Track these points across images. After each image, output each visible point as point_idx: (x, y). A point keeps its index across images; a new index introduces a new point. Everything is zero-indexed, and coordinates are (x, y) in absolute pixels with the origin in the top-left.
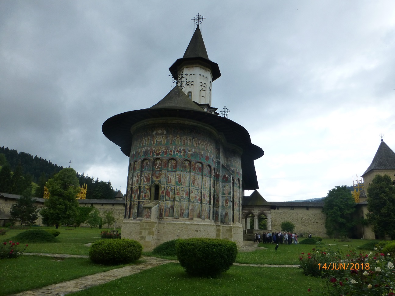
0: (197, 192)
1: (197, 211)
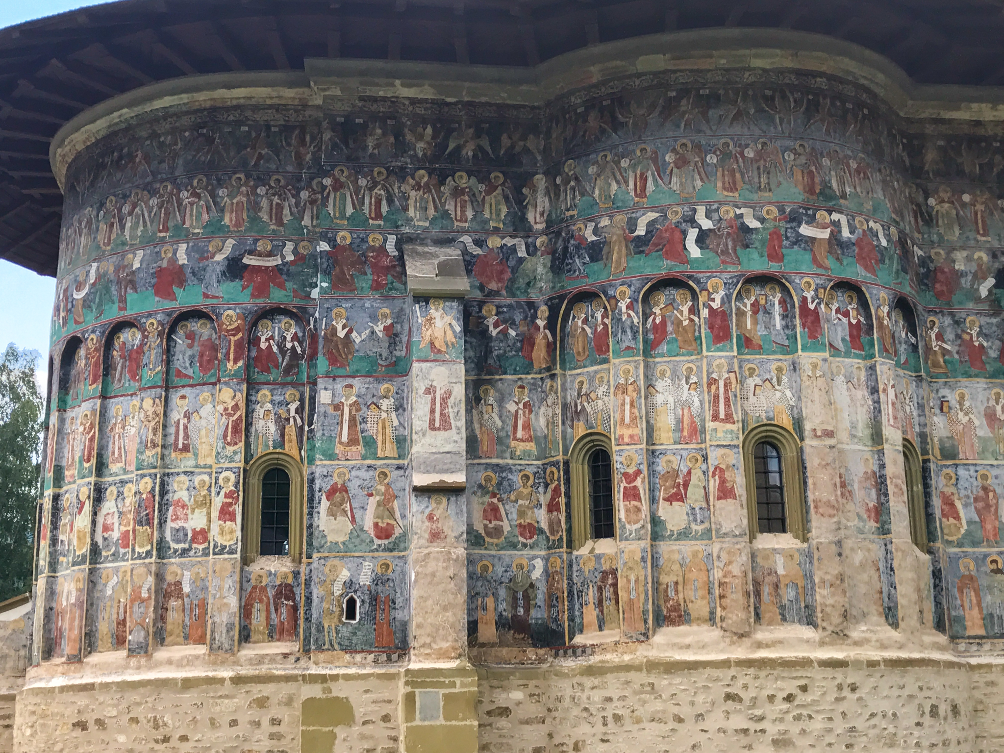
0: (120, 494)
1: (114, 611)
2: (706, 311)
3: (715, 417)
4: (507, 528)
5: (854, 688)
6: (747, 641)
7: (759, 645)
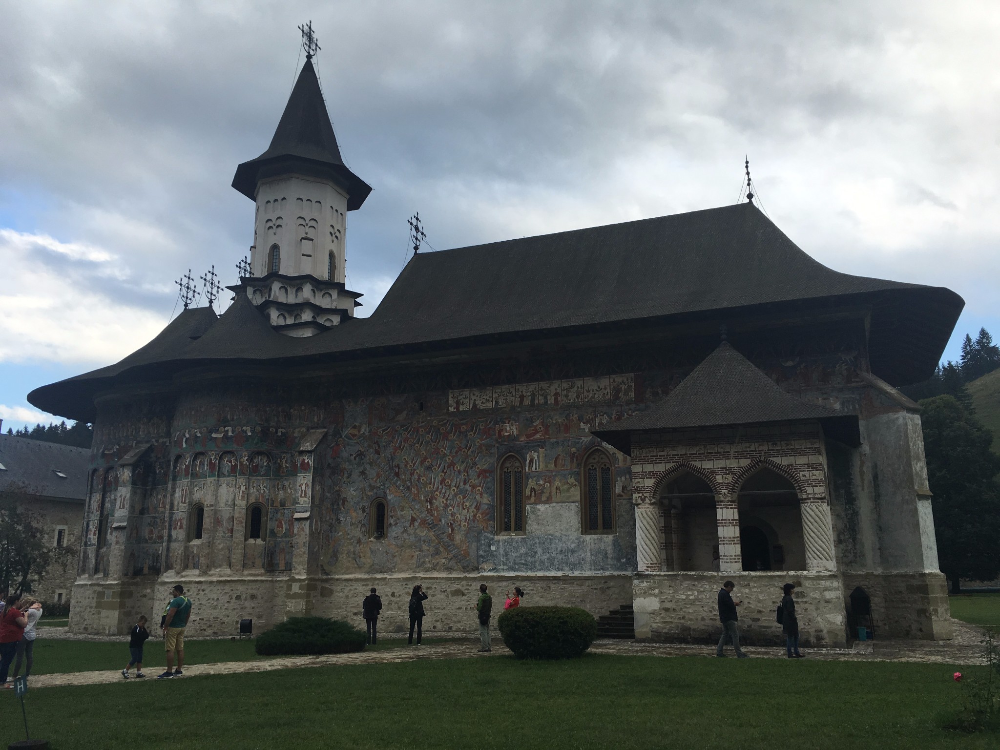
2: (185, 466)
3: (182, 502)
4: (154, 537)
5: (203, 590)
6: (179, 575)
7: (182, 577)
